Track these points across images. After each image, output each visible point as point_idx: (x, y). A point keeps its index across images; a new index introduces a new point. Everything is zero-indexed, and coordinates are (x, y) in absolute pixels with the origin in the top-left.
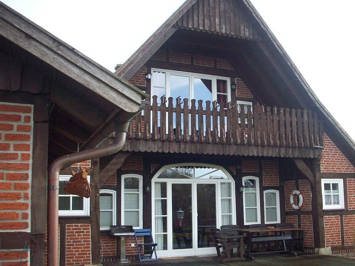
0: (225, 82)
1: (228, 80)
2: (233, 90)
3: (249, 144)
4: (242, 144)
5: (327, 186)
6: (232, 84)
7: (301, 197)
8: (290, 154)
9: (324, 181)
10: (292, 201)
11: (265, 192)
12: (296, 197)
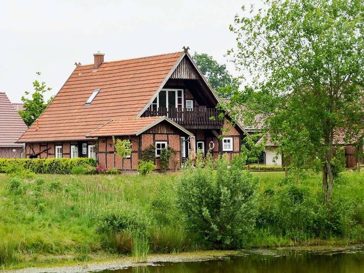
0: (181, 91)
1: (182, 90)
2: (184, 96)
3: (194, 125)
4: (191, 124)
5: (225, 141)
6: (184, 92)
7: (213, 144)
8: (210, 127)
9: (224, 139)
10: (210, 146)
11: (198, 142)
12: (212, 144)
